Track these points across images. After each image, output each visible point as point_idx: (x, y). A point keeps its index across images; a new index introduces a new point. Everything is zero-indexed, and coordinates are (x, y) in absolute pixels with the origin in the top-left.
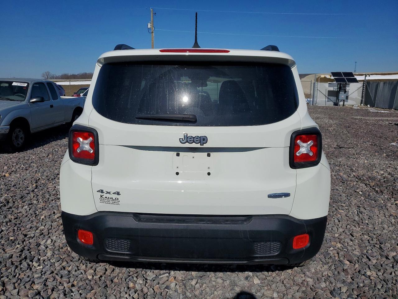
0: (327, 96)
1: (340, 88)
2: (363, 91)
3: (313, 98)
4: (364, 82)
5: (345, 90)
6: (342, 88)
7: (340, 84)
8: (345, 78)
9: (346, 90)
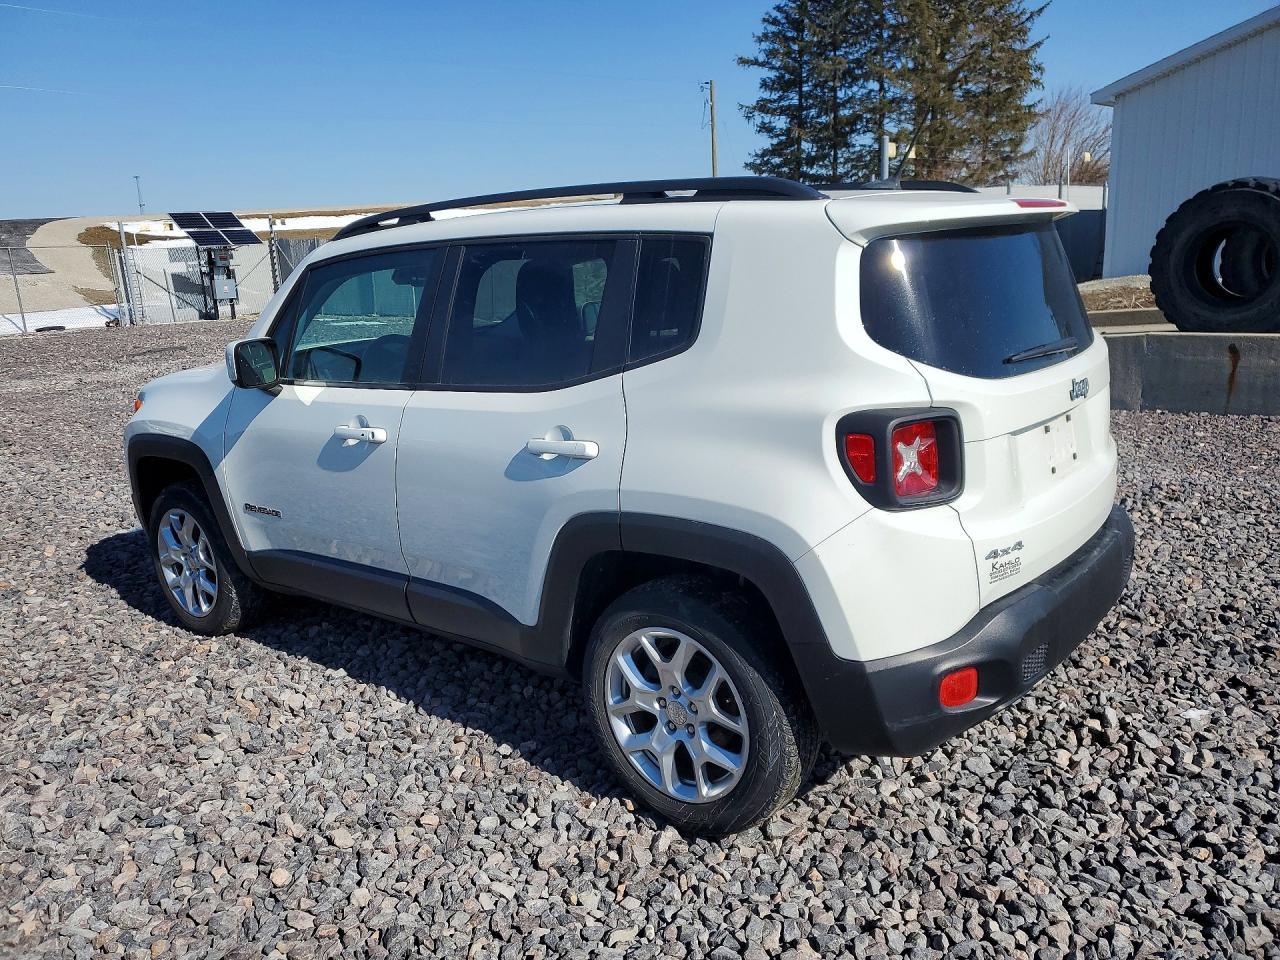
0: (172, 290)
1: (211, 263)
2: (273, 267)
3: (128, 301)
4: (270, 242)
5: (228, 268)
6: (218, 265)
7: (209, 252)
8: (219, 230)
9: (231, 268)
